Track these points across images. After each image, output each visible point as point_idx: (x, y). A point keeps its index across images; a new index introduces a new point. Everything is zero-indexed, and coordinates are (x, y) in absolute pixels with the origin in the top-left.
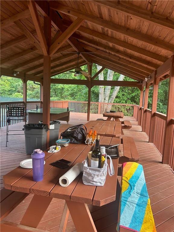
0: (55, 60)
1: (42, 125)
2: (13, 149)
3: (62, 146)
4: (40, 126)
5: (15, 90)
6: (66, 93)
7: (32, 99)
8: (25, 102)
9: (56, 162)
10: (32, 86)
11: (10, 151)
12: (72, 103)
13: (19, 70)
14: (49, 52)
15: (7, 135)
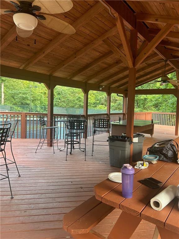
0: (139, 71)
1: (126, 137)
2: (98, 159)
3: (150, 163)
4: (123, 139)
5: (99, 103)
6: (149, 104)
7: (114, 111)
8: (108, 114)
9: (144, 180)
10: (115, 98)
11: (95, 161)
12: (156, 115)
13: (104, 84)
14: (134, 64)
15: (93, 145)
